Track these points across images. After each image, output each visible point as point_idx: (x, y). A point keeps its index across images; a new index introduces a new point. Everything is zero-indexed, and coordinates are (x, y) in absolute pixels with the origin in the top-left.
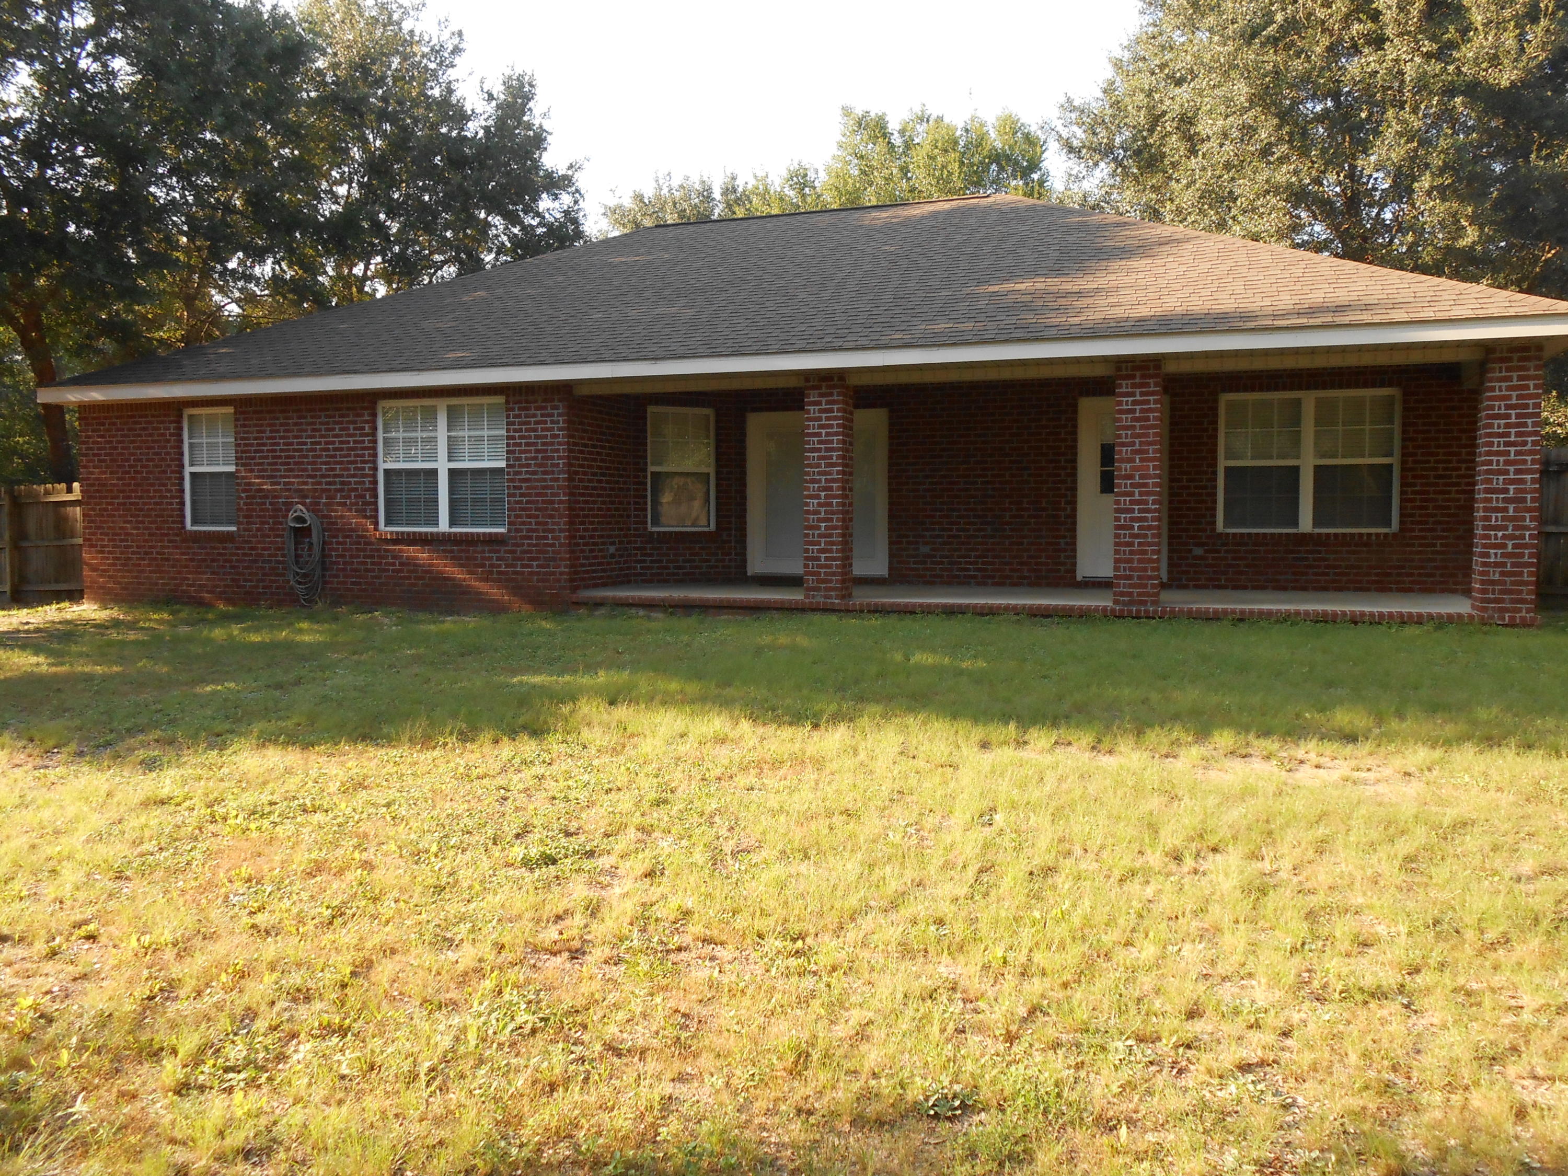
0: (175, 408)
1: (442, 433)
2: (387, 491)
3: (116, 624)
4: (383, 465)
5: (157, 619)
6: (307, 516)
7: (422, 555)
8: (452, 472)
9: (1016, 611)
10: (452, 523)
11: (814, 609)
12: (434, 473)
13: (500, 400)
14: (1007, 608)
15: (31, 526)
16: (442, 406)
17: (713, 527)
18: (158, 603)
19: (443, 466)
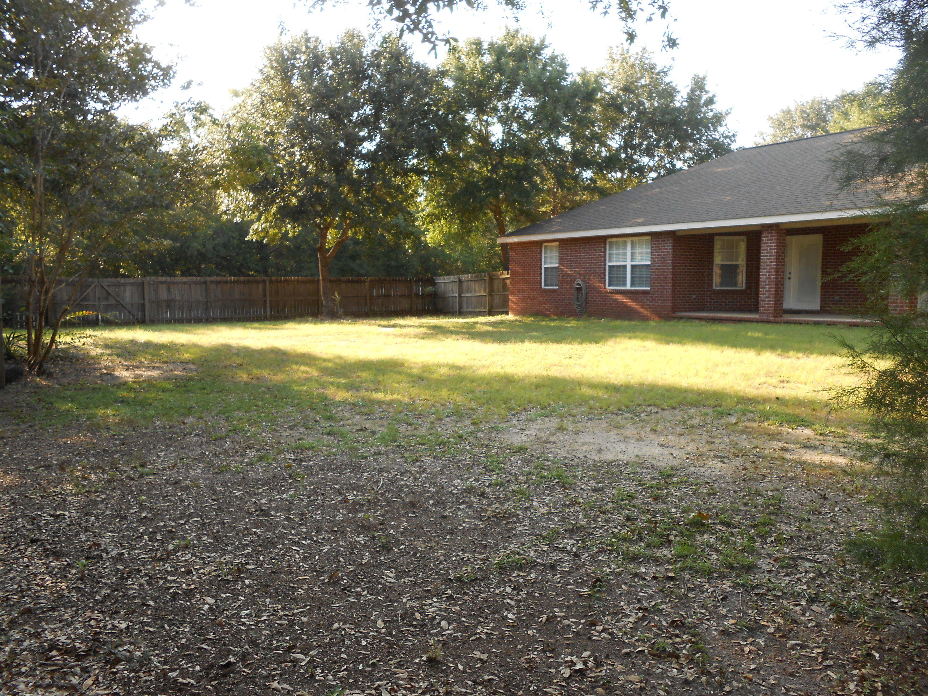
0: (540, 243)
1: (629, 251)
2: (610, 273)
3: (516, 321)
4: (608, 264)
5: (529, 320)
6: (581, 283)
7: (620, 297)
8: (633, 266)
9: (844, 323)
10: (632, 285)
11: (762, 321)
12: (625, 266)
13: (649, 238)
14: (841, 323)
15: (495, 287)
16: (629, 240)
17: (744, 287)
18: (531, 315)
19: (629, 264)
